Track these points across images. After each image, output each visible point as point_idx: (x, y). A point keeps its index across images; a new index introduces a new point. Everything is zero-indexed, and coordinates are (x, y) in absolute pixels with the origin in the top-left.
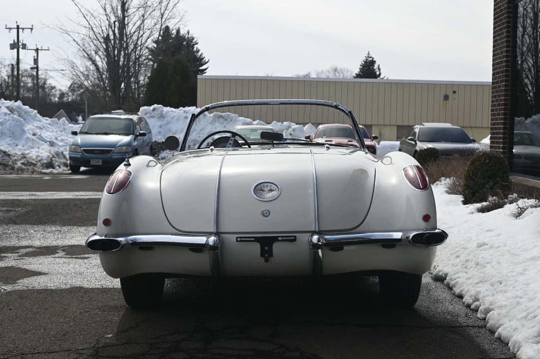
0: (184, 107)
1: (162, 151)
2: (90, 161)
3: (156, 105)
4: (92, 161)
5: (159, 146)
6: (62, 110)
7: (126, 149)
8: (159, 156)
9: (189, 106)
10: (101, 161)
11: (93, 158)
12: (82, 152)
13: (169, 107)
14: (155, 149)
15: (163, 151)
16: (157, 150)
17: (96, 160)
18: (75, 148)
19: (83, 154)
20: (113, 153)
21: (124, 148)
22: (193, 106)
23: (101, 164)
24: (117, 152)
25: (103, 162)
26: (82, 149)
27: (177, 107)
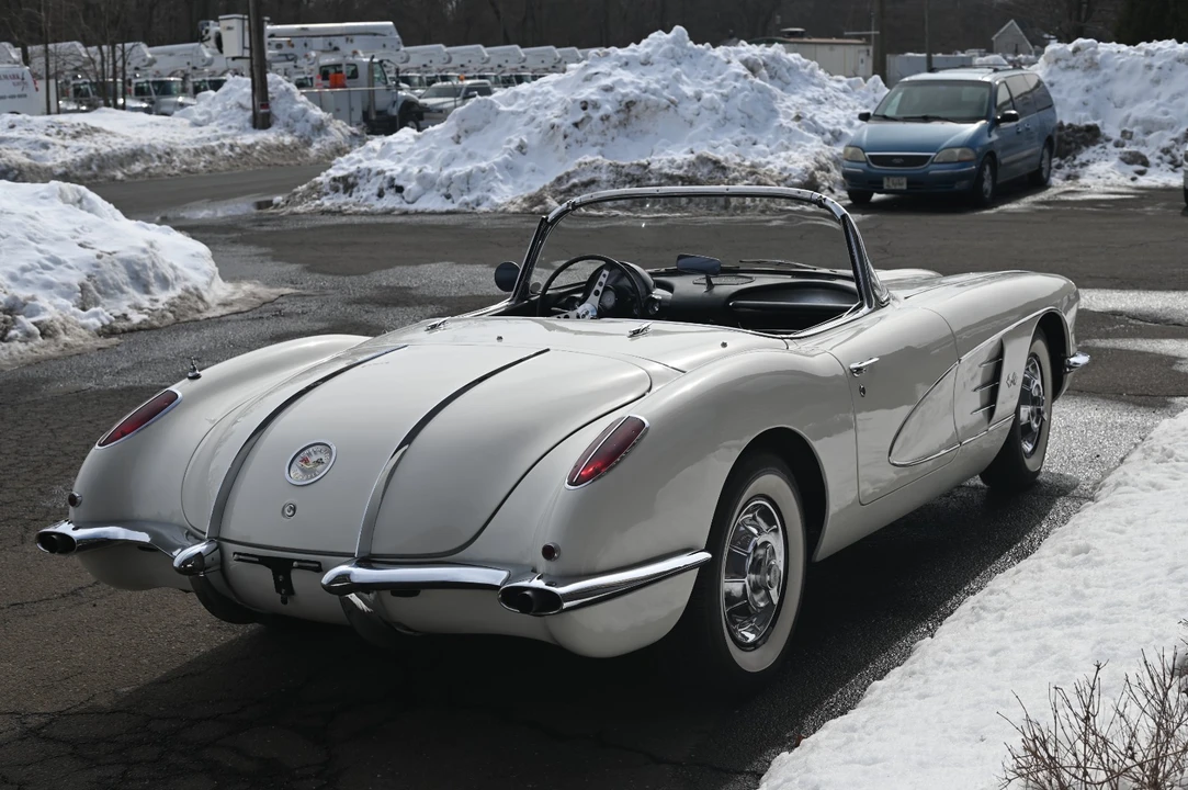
0: (1149, 41)
1: (1084, 148)
2: (882, 182)
3: (1080, 41)
4: (885, 180)
5: (1078, 135)
6: (1012, 21)
7: (961, 153)
8: (1075, 158)
9: (1160, 40)
10: (904, 180)
11: (889, 176)
12: (867, 162)
13: (1114, 43)
14: (1069, 143)
15: (1087, 146)
16: (1073, 145)
17: (896, 180)
18: (853, 153)
19: (869, 165)
20: (932, 163)
21: (957, 151)
22: (1170, 39)
23: (904, 187)
24: (941, 160)
25: (908, 183)
26: (867, 154)
27: (1132, 42)
